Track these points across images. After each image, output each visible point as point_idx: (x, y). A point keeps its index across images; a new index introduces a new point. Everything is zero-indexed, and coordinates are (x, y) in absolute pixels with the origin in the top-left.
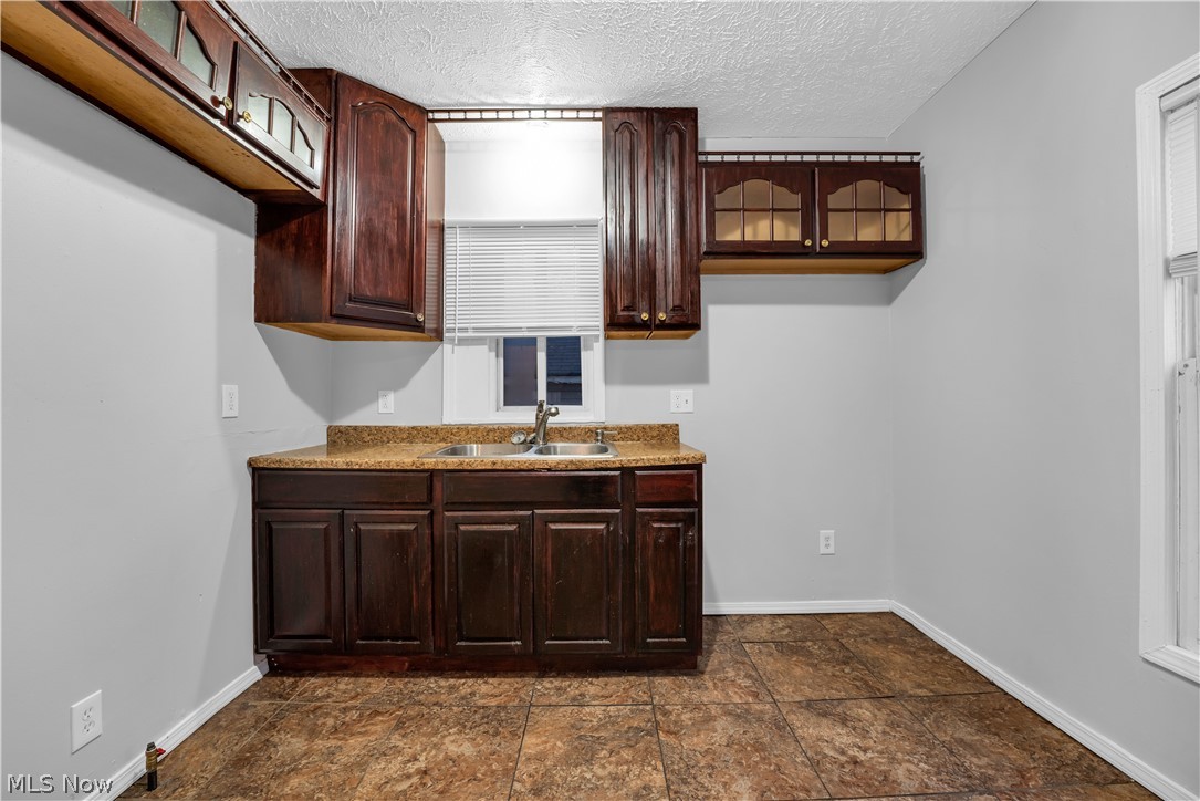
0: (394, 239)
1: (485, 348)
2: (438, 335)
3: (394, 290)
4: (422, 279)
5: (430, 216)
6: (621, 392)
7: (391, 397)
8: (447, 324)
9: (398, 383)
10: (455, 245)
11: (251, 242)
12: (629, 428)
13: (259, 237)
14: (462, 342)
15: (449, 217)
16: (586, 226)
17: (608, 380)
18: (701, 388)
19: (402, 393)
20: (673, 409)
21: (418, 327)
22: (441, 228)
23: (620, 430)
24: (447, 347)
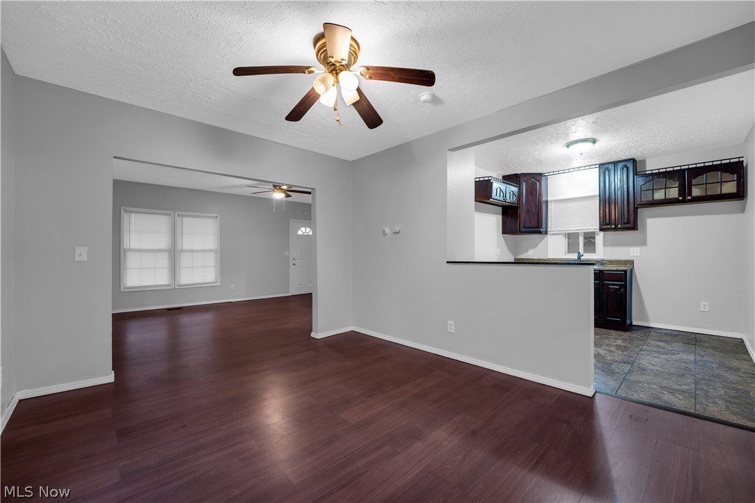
0: (534, 211)
1: (561, 236)
2: (546, 233)
3: (534, 224)
4: (542, 220)
5: (544, 199)
6: (609, 249)
7: (532, 250)
8: (549, 230)
9: (534, 247)
10: (551, 207)
11: (501, 216)
12: (612, 261)
13: (503, 214)
14: (553, 234)
15: (549, 199)
16: (594, 196)
17: (604, 245)
18: (643, 248)
19: (535, 249)
20: (631, 255)
21: (541, 233)
22: (547, 202)
23: (609, 261)
24: (549, 236)
